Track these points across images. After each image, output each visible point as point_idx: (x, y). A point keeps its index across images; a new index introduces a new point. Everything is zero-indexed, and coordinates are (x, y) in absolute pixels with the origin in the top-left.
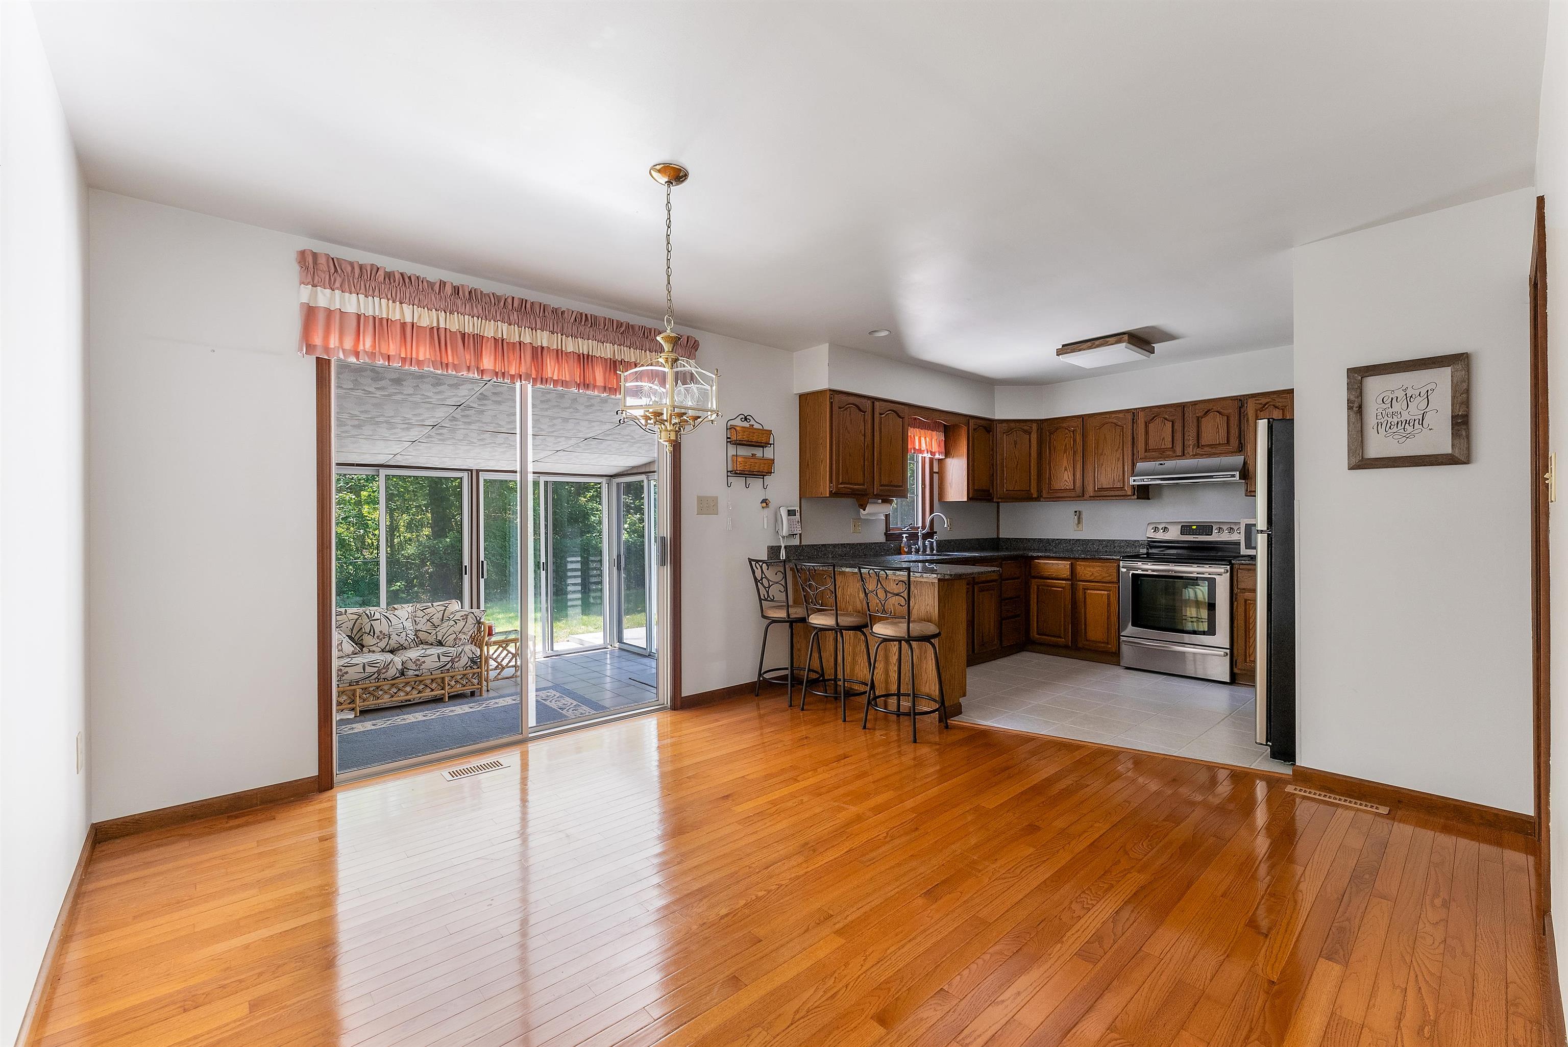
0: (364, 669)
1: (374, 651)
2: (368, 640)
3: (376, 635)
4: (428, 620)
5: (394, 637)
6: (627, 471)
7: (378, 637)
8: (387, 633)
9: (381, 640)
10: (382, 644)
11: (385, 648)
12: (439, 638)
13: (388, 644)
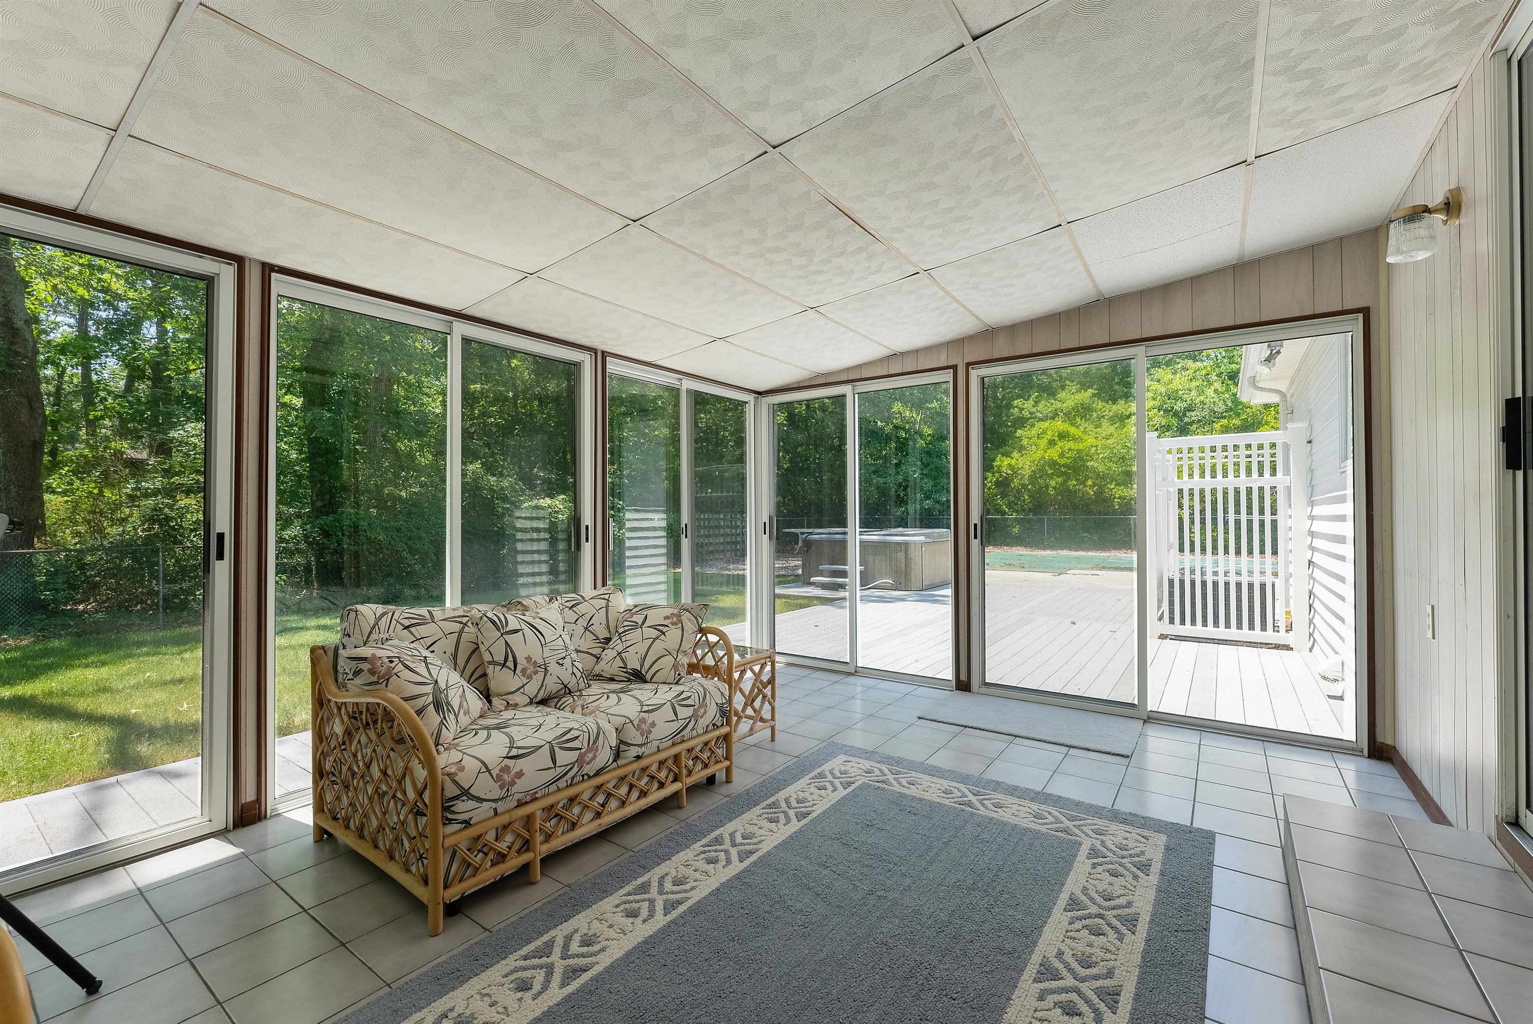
0: (554, 761)
1: (516, 705)
2: (501, 679)
3: (519, 668)
4: (586, 629)
5: (553, 668)
6: (810, 379)
7: (524, 671)
8: (540, 661)
9: (530, 677)
10: (532, 689)
11: (536, 696)
12: (633, 663)
13: (542, 685)
